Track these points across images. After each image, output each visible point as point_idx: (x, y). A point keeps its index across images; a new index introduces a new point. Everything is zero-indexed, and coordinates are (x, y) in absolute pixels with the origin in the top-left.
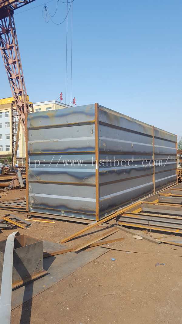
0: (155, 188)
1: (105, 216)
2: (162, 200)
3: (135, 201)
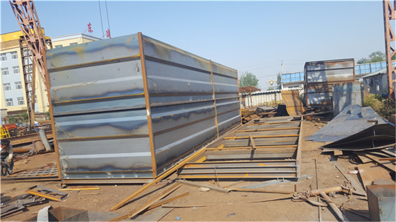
0: (219, 132)
1: (163, 171)
2: (227, 145)
3: (197, 149)
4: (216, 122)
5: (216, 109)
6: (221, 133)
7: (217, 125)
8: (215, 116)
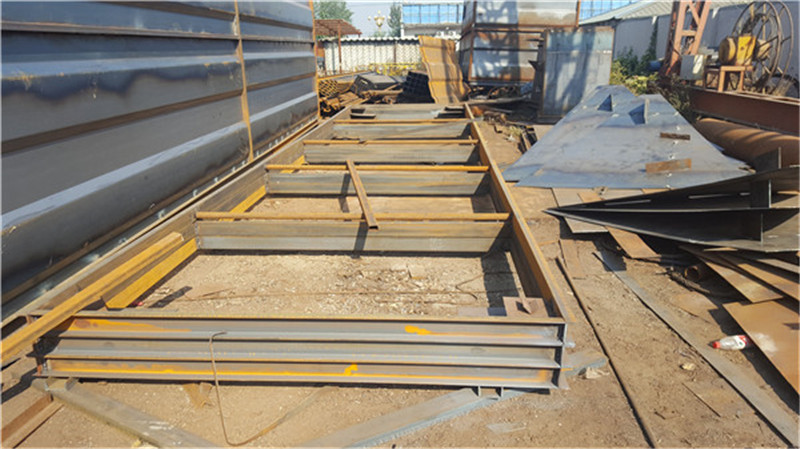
0: (254, 143)
2: (278, 188)
4: (245, 111)
5: (243, 68)
6: (260, 145)
7: (247, 118)
8: (240, 93)
